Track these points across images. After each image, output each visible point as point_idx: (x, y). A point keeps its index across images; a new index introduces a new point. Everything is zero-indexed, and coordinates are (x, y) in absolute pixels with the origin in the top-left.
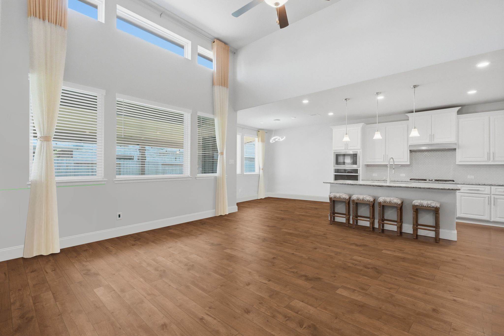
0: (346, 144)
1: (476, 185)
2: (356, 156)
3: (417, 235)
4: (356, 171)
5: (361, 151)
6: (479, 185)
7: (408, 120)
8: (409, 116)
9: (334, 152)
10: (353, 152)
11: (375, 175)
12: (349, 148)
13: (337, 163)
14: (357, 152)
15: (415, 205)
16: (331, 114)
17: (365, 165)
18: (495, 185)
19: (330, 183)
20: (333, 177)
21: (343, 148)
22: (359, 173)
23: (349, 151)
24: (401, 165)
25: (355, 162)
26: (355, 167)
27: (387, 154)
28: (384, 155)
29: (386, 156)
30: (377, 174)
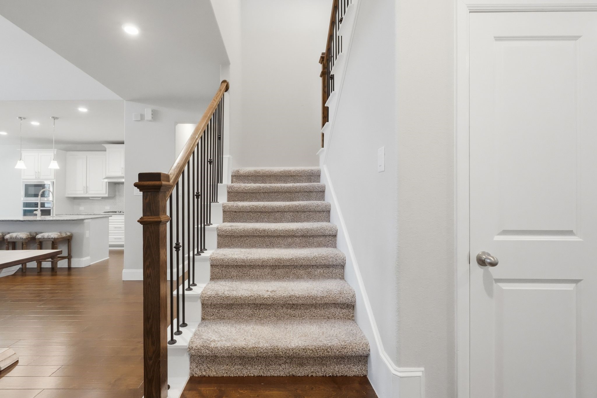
0: (37, 172)
3: (41, 268)
5: (55, 181)
7: (105, 151)
8: (106, 147)
9: (23, 182)
11: (82, 208)
12: (41, 177)
13: (27, 195)
15: (38, 238)
17: (67, 197)
20: (22, 213)
21: (34, 177)
24: (101, 197)
27: (88, 185)
28: (85, 186)
29: (87, 187)
30: (84, 207)
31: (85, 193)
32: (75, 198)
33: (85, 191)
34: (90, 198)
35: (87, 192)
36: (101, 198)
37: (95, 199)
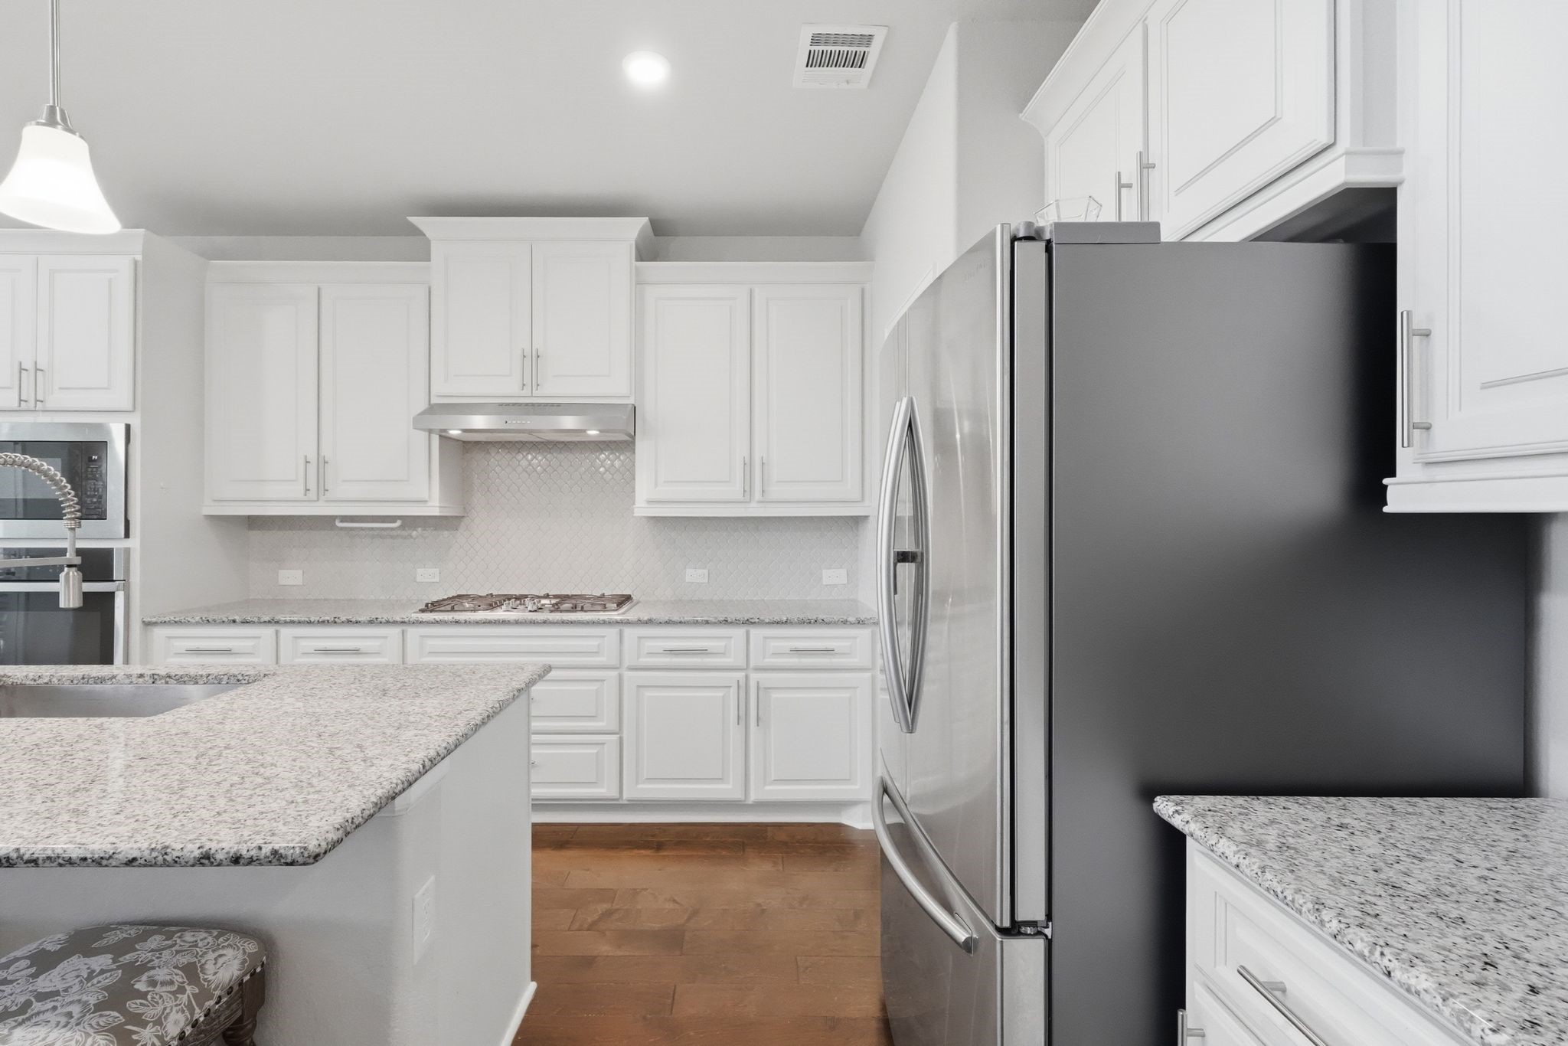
1: (696, 623)
2: (103, 460)
5: (136, 421)
6: (707, 622)
8: (431, 233)
12: (54, 398)
14: (107, 428)
18: (760, 623)
24: (401, 518)
25: (94, 506)
27: (326, 452)
28: (312, 457)
29: (322, 462)
30: (300, 572)
31: (312, 495)
32: (253, 522)
33: (312, 485)
34: (339, 524)
35: (322, 489)
36: (398, 523)
37: (362, 529)
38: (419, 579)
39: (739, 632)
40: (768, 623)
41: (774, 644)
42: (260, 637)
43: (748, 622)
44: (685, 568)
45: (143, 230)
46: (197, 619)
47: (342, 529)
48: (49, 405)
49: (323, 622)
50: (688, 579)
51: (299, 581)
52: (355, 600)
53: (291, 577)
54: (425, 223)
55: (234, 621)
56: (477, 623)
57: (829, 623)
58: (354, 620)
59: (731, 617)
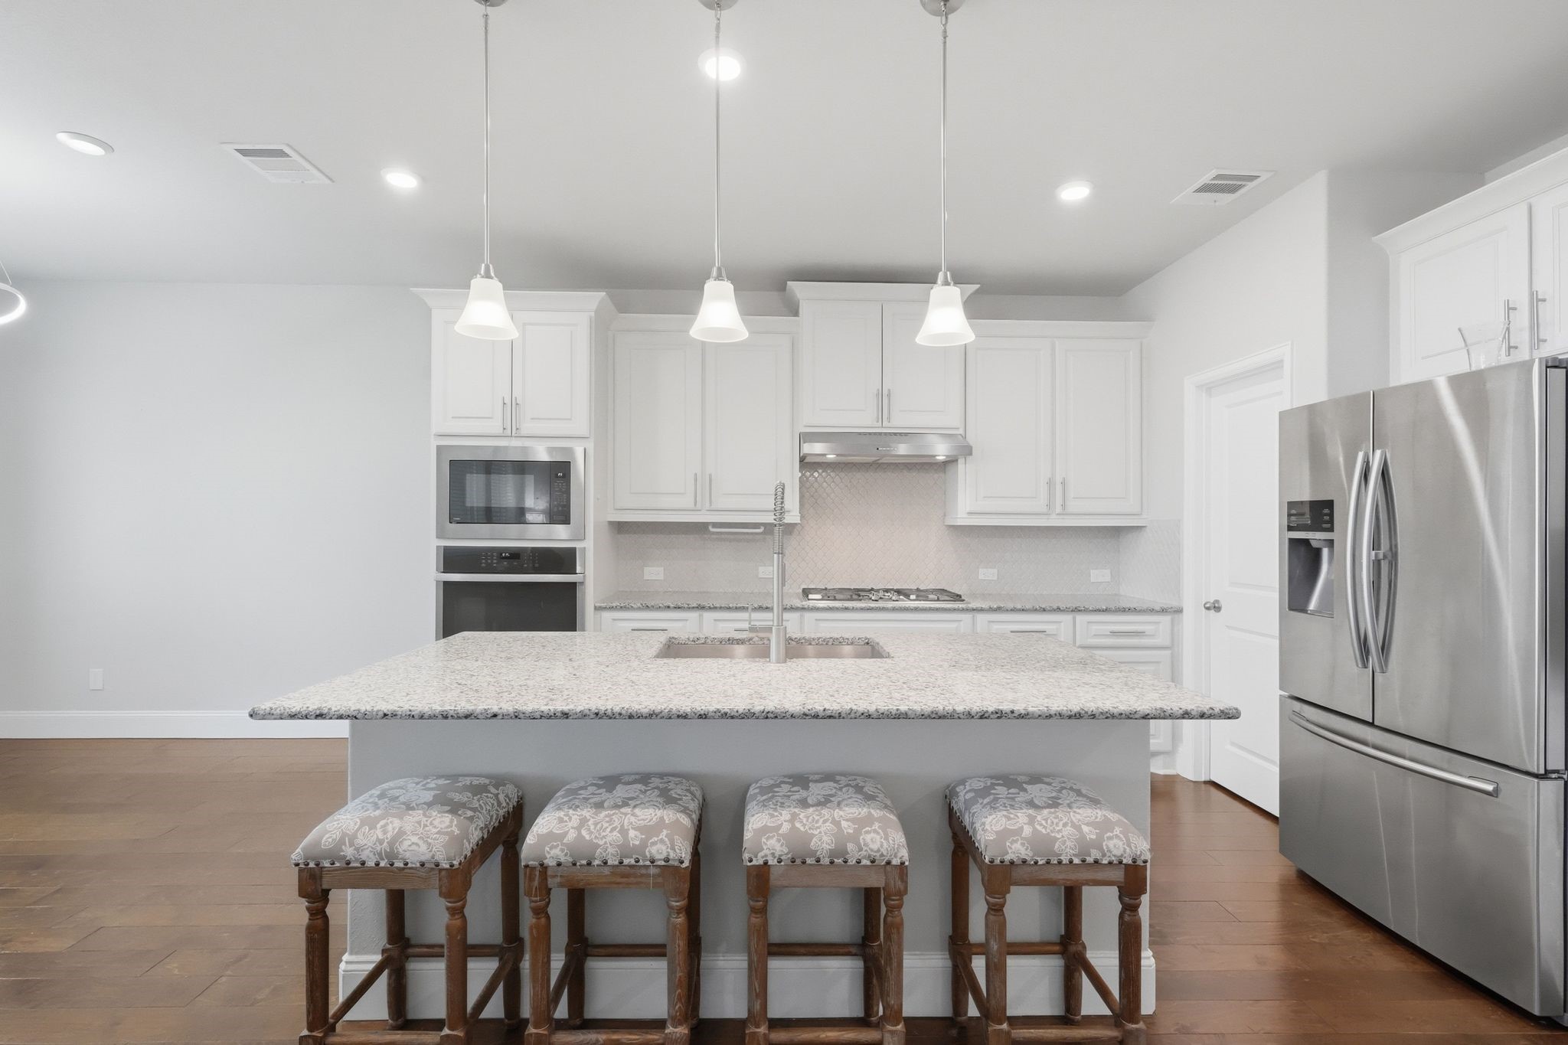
0: (507, 401)
1: (1035, 610)
2: (567, 476)
4: (563, 560)
5: (590, 445)
6: (1044, 610)
7: (797, 315)
8: (800, 295)
10: (550, 450)
12: (527, 428)
13: (458, 511)
14: (570, 451)
16: (401, 180)
17: (611, 523)
18: (1086, 611)
19: (348, 717)
21: (494, 426)
22: (579, 569)
23: (527, 443)
25: (560, 514)
26: (558, 536)
27: (710, 470)
28: (700, 475)
29: (709, 479)
30: (663, 568)
33: (699, 496)
36: (761, 529)
37: (729, 534)
38: (761, 575)
39: (1067, 618)
40: (1092, 611)
41: (1094, 627)
42: (687, 620)
43: (1076, 610)
44: (978, 568)
45: (605, 293)
46: (639, 605)
47: (714, 533)
48: (524, 432)
49: (740, 608)
50: (981, 577)
51: (661, 577)
52: (708, 592)
53: (654, 573)
54: (797, 288)
55: (669, 607)
56: (862, 609)
57: (1140, 611)
58: (764, 606)
59: (1062, 606)
